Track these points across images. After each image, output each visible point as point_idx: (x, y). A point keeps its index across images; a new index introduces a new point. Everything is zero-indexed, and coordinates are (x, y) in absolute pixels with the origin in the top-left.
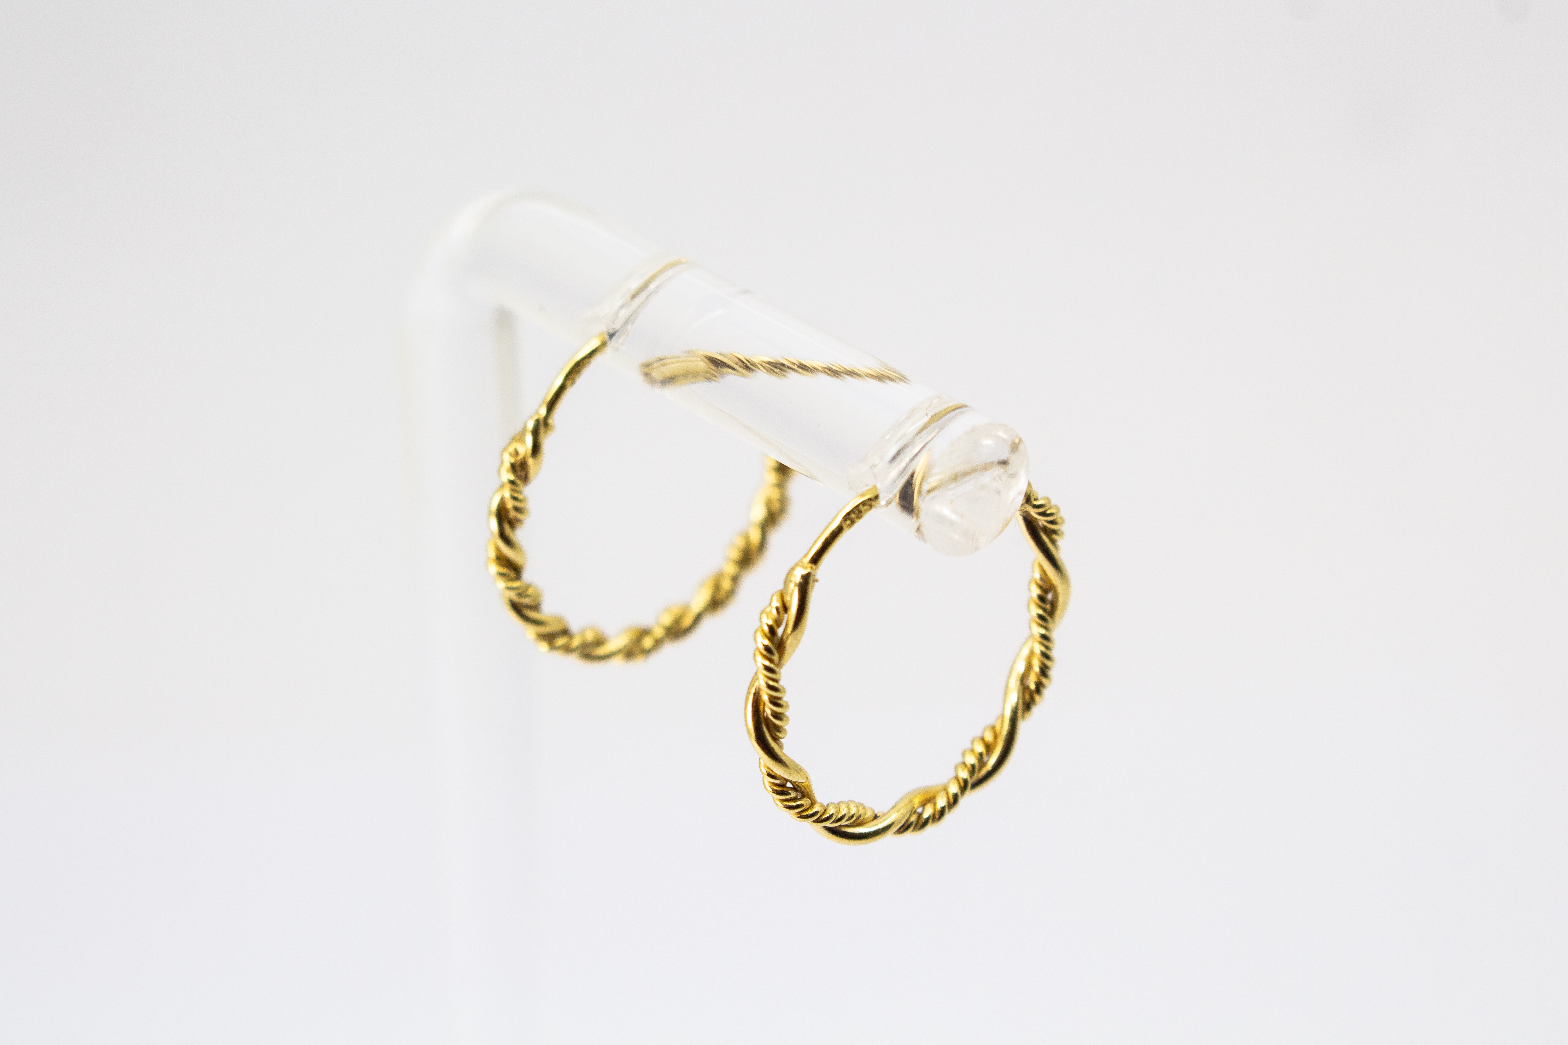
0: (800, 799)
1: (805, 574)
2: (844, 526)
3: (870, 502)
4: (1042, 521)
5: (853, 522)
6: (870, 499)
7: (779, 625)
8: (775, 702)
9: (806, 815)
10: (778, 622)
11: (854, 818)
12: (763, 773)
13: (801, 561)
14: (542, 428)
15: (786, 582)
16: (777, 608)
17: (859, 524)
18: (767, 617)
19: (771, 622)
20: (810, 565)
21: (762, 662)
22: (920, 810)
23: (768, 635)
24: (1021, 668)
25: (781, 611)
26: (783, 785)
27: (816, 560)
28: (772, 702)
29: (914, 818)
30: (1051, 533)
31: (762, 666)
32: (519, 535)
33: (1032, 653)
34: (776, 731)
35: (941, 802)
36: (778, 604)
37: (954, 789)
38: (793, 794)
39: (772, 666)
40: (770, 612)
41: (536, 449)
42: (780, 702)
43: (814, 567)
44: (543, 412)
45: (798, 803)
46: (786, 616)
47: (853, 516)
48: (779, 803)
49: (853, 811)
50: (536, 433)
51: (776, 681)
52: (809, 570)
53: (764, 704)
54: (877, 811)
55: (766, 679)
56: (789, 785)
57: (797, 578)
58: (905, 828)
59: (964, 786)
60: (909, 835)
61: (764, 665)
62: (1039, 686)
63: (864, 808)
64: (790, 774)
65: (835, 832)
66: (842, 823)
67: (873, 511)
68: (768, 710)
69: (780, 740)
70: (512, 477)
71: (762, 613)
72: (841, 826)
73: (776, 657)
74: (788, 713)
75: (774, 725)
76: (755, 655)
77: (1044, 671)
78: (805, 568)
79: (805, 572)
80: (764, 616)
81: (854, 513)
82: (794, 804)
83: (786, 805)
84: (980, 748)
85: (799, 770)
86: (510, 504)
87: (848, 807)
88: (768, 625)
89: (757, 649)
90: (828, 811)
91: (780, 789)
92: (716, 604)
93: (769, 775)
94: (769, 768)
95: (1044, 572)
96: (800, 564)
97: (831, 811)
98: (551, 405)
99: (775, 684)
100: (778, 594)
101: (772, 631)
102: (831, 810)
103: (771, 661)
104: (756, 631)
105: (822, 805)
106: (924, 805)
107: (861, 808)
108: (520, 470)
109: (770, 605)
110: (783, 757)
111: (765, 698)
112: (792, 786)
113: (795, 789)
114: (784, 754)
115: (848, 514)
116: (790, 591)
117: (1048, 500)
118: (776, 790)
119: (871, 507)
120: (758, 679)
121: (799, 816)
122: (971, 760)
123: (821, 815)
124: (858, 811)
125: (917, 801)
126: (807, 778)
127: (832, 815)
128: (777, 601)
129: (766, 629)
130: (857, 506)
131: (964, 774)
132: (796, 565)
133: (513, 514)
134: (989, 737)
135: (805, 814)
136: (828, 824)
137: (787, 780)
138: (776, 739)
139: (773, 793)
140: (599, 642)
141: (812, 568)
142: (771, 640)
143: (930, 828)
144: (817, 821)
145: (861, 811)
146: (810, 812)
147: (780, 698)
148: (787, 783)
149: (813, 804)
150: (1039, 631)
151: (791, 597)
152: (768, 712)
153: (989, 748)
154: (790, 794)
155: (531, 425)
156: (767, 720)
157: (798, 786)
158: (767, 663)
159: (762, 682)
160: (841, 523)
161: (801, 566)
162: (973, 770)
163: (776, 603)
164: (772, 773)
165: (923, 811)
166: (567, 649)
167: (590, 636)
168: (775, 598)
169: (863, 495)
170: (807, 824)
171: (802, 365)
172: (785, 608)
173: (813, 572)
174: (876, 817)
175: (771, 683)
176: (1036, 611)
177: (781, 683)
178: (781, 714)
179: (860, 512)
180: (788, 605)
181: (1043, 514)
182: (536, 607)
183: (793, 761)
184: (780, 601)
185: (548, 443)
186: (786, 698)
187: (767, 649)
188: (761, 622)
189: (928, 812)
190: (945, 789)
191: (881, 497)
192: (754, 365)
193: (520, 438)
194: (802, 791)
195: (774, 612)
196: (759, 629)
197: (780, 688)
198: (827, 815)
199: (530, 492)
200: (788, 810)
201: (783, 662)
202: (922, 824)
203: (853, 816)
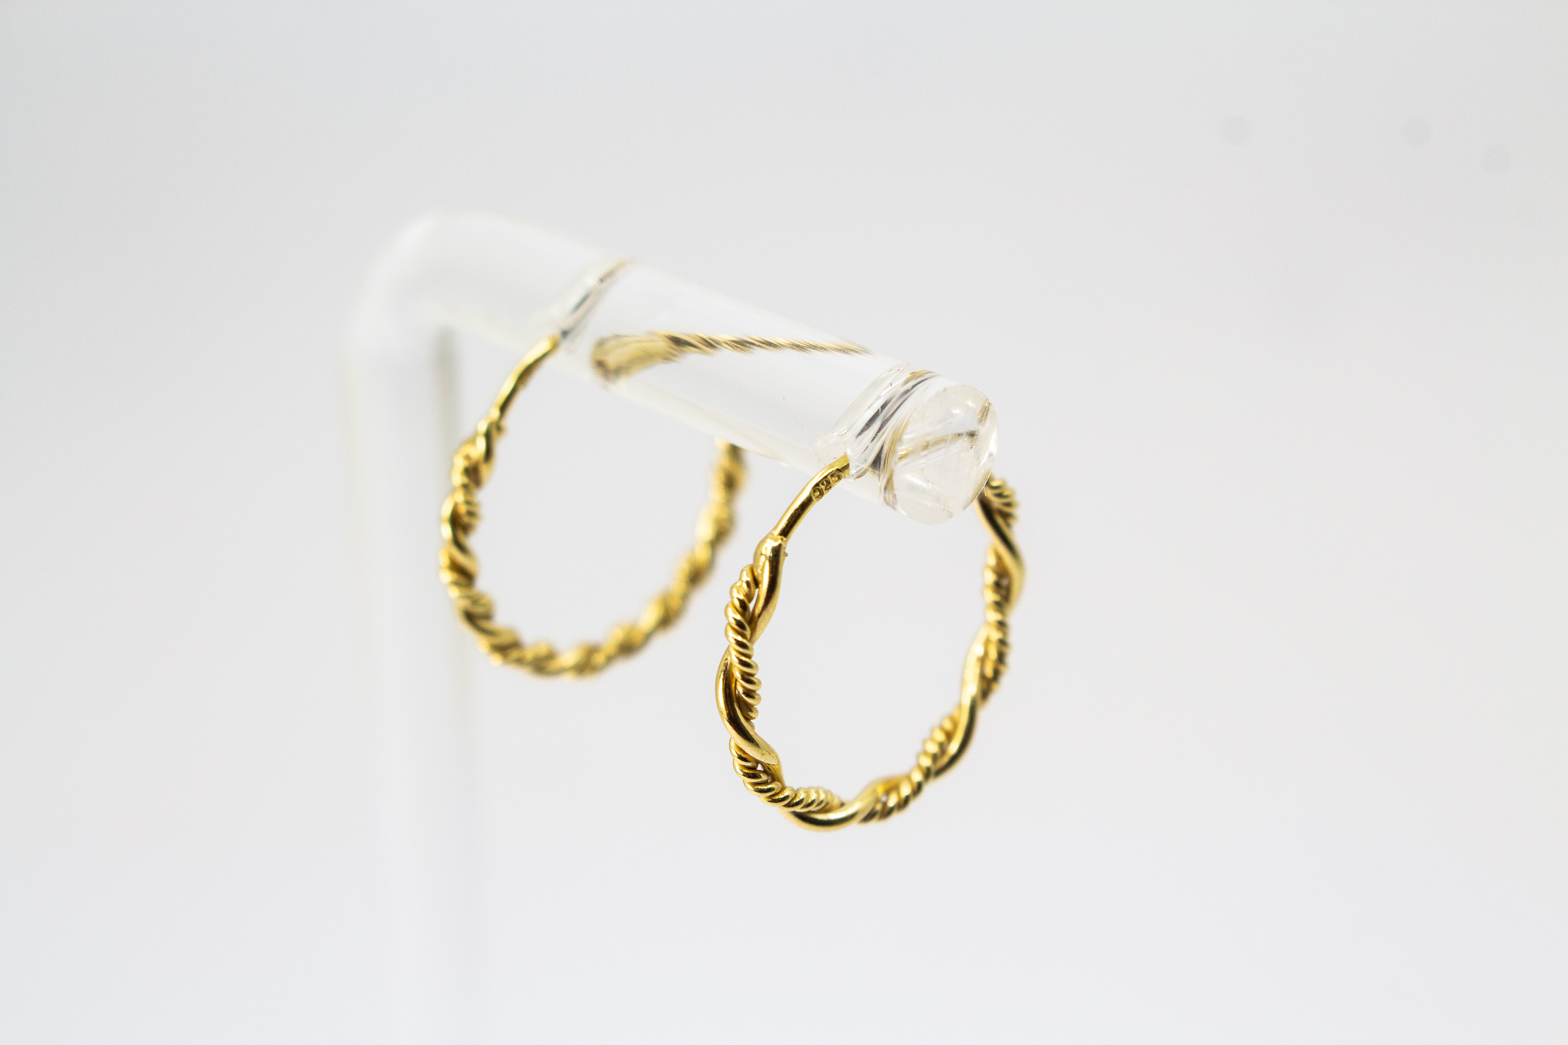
0: (770, 783)
1: (776, 547)
2: (813, 498)
3: (840, 472)
4: (996, 502)
5: (822, 494)
6: (838, 470)
7: (750, 600)
8: (747, 678)
9: (778, 799)
10: (749, 597)
11: (823, 805)
12: (733, 756)
13: (771, 533)
14: (494, 432)
15: (757, 555)
16: (748, 583)
17: (828, 495)
18: (738, 592)
19: (742, 597)
20: (780, 537)
21: (733, 636)
22: (884, 799)
23: (740, 609)
24: (979, 651)
25: (752, 585)
26: (754, 768)
27: (785, 532)
28: (744, 679)
29: (879, 807)
30: (1006, 516)
31: (734, 642)
32: (473, 541)
33: (987, 642)
34: (747, 709)
35: (906, 790)
36: (749, 579)
37: (917, 777)
38: (764, 777)
39: (745, 641)
40: (741, 586)
41: (489, 454)
42: (752, 678)
43: (785, 539)
44: (495, 413)
45: (769, 786)
46: (757, 590)
47: (821, 487)
48: (750, 787)
49: (822, 797)
50: (488, 436)
51: (749, 657)
52: (780, 542)
53: (736, 680)
54: (845, 798)
55: (738, 655)
56: (760, 768)
57: (767, 550)
58: (870, 816)
59: (928, 774)
60: (875, 825)
61: (735, 640)
62: (997, 674)
63: (832, 794)
64: (763, 754)
65: (804, 818)
66: (812, 808)
67: (842, 481)
68: (740, 688)
69: (751, 720)
70: (465, 480)
71: (732, 588)
72: (810, 812)
73: (748, 632)
74: (760, 691)
75: (746, 703)
76: (726, 630)
77: (1001, 658)
78: (776, 540)
79: (776, 544)
80: (735, 590)
81: (823, 484)
82: (766, 787)
83: (758, 789)
84: (941, 737)
85: (770, 751)
86: (463, 509)
87: (818, 792)
88: (739, 600)
89: (729, 624)
90: (798, 795)
91: (751, 772)
92: (667, 620)
93: (740, 758)
94: (741, 750)
95: (999, 558)
96: (770, 536)
97: (802, 796)
98: (504, 407)
99: (747, 660)
100: (748, 569)
101: (744, 605)
102: (801, 794)
103: (743, 636)
104: (727, 606)
105: (792, 790)
106: (888, 793)
107: (829, 794)
108: (473, 474)
109: (740, 579)
110: (755, 737)
111: (737, 675)
112: (763, 770)
113: (765, 772)
114: (756, 734)
115: (817, 485)
116: (761, 564)
117: (1004, 482)
118: (748, 773)
119: (839, 478)
120: (730, 655)
121: (771, 800)
122: (933, 748)
123: (793, 799)
124: (827, 797)
125: (880, 790)
126: (778, 761)
127: (803, 799)
128: (747, 576)
129: (737, 604)
130: (826, 477)
131: (927, 762)
132: (766, 538)
133: (466, 519)
134: (948, 726)
135: (777, 797)
136: (798, 809)
137: (758, 762)
138: (748, 719)
139: (745, 776)
140: (551, 656)
141: (782, 539)
142: (743, 615)
143: (895, 817)
144: (788, 805)
145: (829, 798)
146: (781, 796)
147: (752, 675)
148: (758, 765)
149: (783, 789)
150: (994, 616)
151: (762, 570)
152: (740, 690)
153: (949, 736)
154: (760, 777)
155: (483, 428)
156: (739, 700)
157: (769, 769)
158: (740, 638)
159: (734, 658)
160: (810, 494)
161: (771, 538)
162: (935, 758)
163: (747, 577)
164: (743, 756)
165: (887, 800)
166: (520, 661)
167: (543, 650)
168: (745, 573)
169: (831, 466)
170: (778, 808)
171: (767, 341)
172: (757, 583)
173: (783, 543)
174: (842, 805)
175: (744, 659)
176: (991, 597)
177: (753, 659)
178: (754, 691)
179: (828, 483)
180: (760, 579)
181: (1000, 495)
182: (488, 616)
183: (765, 743)
184: (750, 574)
185: (501, 446)
186: (759, 676)
187: (739, 623)
188: (732, 597)
189: (892, 801)
190: (908, 777)
191: (851, 466)
192: (718, 343)
193: (472, 441)
194: (772, 775)
195: (745, 585)
196: (730, 605)
197: (752, 663)
198: (797, 800)
199: (483, 496)
200: (759, 794)
201: (754, 638)
202: (887, 812)
203: (822, 802)
